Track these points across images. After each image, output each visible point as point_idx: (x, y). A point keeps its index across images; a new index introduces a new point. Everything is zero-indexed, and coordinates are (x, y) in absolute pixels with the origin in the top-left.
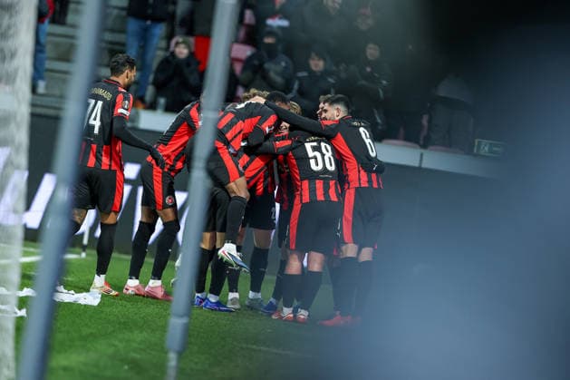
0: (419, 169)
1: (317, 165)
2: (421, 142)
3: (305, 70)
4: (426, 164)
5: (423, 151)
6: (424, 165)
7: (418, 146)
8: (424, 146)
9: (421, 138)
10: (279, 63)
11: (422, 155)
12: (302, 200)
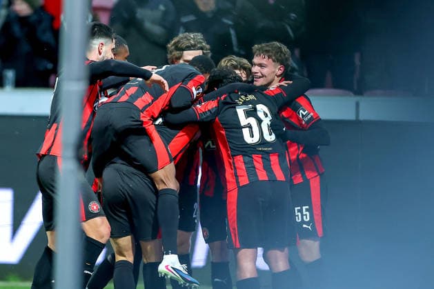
0: (356, 124)
1: (252, 136)
2: (355, 87)
3: (192, 13)
4: (364, 116)
5: (358, 98)
6: (362, 118)
7: (351, 94)
8: (359, 92)
9: (355, 82)
10: (157, 8)
11: (357, 105)
12: (238, 182)
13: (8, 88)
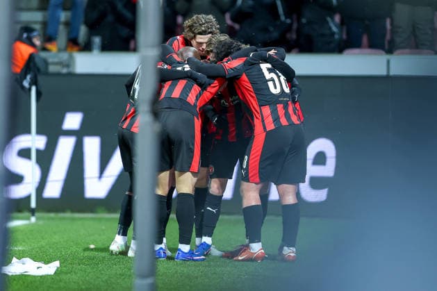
1: (276, 88)
2: (387, 47)
4: (394, 71)
6: (392, 73)
8: (390, 51)
9: (386, 43)
11: (388, 62)
12: (265, 128)
13: (96, 52)
